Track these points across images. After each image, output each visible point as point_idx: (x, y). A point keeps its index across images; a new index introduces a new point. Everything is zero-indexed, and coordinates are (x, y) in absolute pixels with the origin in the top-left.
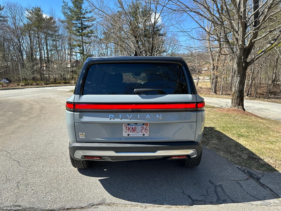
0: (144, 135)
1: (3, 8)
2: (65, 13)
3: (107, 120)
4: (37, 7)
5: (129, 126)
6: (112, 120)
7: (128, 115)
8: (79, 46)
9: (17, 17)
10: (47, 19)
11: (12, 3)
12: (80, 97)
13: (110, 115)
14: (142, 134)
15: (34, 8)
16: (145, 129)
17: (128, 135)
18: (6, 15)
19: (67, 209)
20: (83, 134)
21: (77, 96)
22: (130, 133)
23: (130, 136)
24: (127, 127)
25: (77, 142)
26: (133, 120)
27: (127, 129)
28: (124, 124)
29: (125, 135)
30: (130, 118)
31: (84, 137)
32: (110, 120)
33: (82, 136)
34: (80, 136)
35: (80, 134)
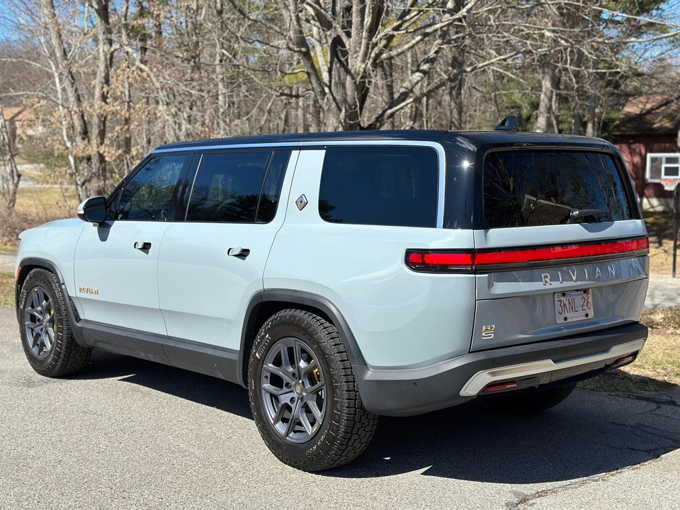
0: (587, 315)
3: (537, 286)
5: (565, 299)
6: (548, 286)
12: (486, 234)
13: (544, 275)
14: (584, 313)
16: (588, 302)
17: (566, 319)
20: (491, 328)
21: (479, 233)
22: (566, 315)
23: (568, 321)
24: (561, 301)
25: (470, 352)
26: (579, 283)
27: (562, 305)
28: (556, 295)
29: (560, 320)
30: (574, 278)
31: (493, 335)
32: (545, 285)
33: (488, 335)
34: (483, 334)
35: (484, 328)
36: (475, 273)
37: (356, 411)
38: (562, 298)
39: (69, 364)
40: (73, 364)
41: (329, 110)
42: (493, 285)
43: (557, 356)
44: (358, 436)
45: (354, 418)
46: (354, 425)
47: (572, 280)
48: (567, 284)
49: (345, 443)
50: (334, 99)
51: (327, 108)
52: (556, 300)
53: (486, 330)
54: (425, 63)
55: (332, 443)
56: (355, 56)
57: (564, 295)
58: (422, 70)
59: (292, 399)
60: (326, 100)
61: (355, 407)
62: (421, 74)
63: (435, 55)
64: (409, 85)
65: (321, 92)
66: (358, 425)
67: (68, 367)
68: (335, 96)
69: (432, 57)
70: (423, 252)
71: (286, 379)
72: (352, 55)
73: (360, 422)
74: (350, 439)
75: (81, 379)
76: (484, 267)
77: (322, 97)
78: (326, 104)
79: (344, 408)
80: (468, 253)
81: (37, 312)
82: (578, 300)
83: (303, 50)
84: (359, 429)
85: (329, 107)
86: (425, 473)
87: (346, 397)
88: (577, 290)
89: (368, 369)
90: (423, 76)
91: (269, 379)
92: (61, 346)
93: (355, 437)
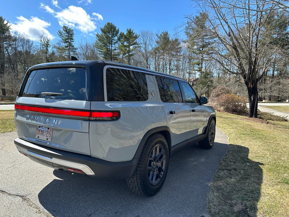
0: (47, 139)
1: (139, 37)
2: (187, 33)
4: (165, 32)
8: (198, 64)
9: (148, 43)
10: (173, 42)
11: (145, 31)
15: (162, 33)
16: (49, 134)
17: (38, 137)
18: (140, 43)
19: (3, 191)
24: (38, 129)
26: (38, 123)
28: (37, 126)
31: (18, 133)
42: (17, 116)
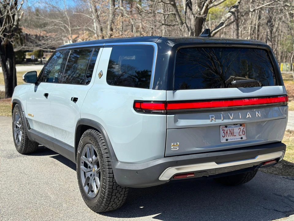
0: (242, 138)
3: (207, 122)
5: (227, 129)
6: (213, 122)
7: (229, 114)
12: (174, 93)
13: (210, 116)
14: (240, 137)
16: (243, 131)
17: (227, 140)
20: (177, 144)
21: (170, 92)
22: (227, 138)
23: (228, 141)
24: (224, 130)
25: (165, 157)
26: (234, 121)
27: (225, 132)
28: (221, 127)
29: (223, 141)
30: (231, 118)
31: (178, 148)
32: (212, 121)
33: (175, 148)
34: (172, 147)
35: (172, 144)
36: (166, 114)
37: (113, 184)
38: (225, 129)
39: (27, 148)
40: (30, 149)
41: (184, 31)
42: (178, 121)
43: (218, 160)
44: (116, 197)
45: (113, 187)
46: (113, 191)
47: (229, 118)
48: (226, 121)
49: (109, 199)
50: (187, 26)
51: (183, 30)
52: (221, 130)
53: (174, 145)
54: (233, 8)
55: (103, 199)
56: (195, 5)
57: (226, 127)
58: (231, 11)
59: (91, 175)
60: (183, 27)
61: (113, 182)
62: (231, 14)
63: (238, 4)
64: (224, 19)
65: (181, 23)
66: (115, 191)
67: (27, 150)
68: (187, 24)
69: (237, 5)
70: (141, 102)
71: (89, 164)
72: (194, 5)
73: (116, 190)
74: (111, 198)
75: (34, 156)
76: (172, 111)
77: (181, 25)
78: (183, 29)
79: (107, 182)
80: (163, 103)
81: (17, 124)
82: (236, 130)
83: (172, 3)
84: (116, 193)
85: (184, 30)
86: (154, 218)
87: (108, 176)
88: (234, 124)
89: (118, 162)
90: (232, 14)
91: (83, 164)
92: (23, 140)
93: (114, 197)
